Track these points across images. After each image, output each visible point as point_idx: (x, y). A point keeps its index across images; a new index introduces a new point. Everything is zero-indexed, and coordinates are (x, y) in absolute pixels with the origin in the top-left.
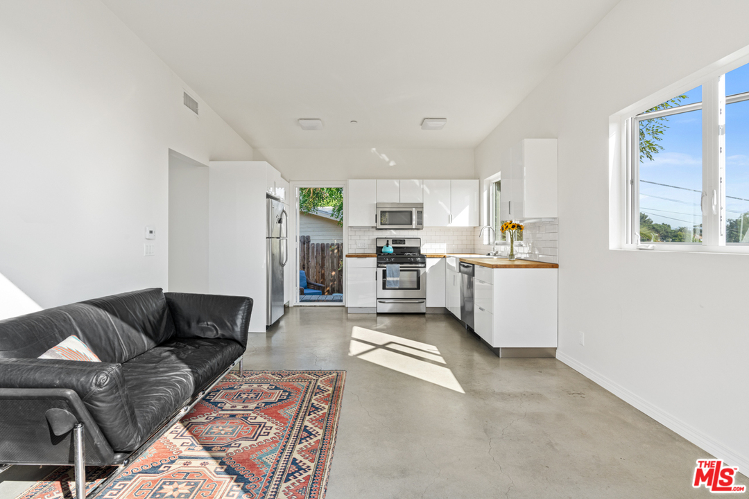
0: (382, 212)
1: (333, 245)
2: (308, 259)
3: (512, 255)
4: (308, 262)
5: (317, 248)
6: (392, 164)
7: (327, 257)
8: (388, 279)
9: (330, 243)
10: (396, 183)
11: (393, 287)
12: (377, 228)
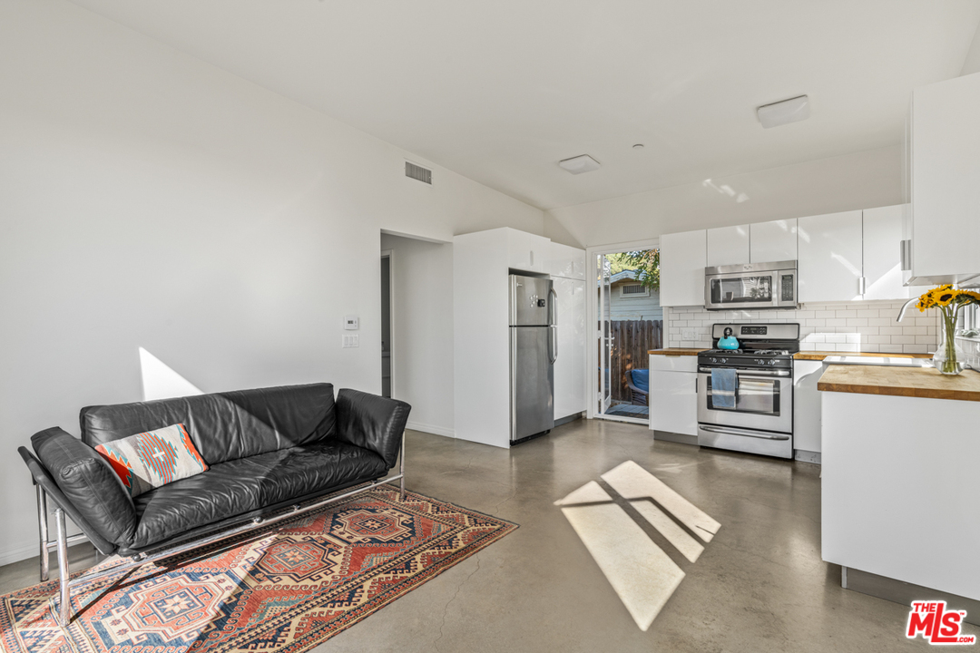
0: (713, 282)
3: (949, 361)
6: (742, 198)
10: (741, 231)
11: (723, 406)
12: (707, 308)
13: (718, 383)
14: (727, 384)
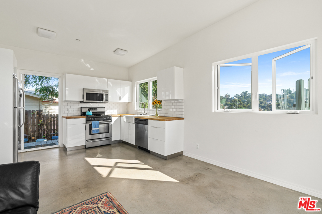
0: (87, 93)
1: (34, 111)
3: (157, 114)
6: (92, 69)
7: (29, 118)
8: (93, 129)
9: (32, 109)
12: (84, 102)
13: (94, 126)
14: (97, 126)
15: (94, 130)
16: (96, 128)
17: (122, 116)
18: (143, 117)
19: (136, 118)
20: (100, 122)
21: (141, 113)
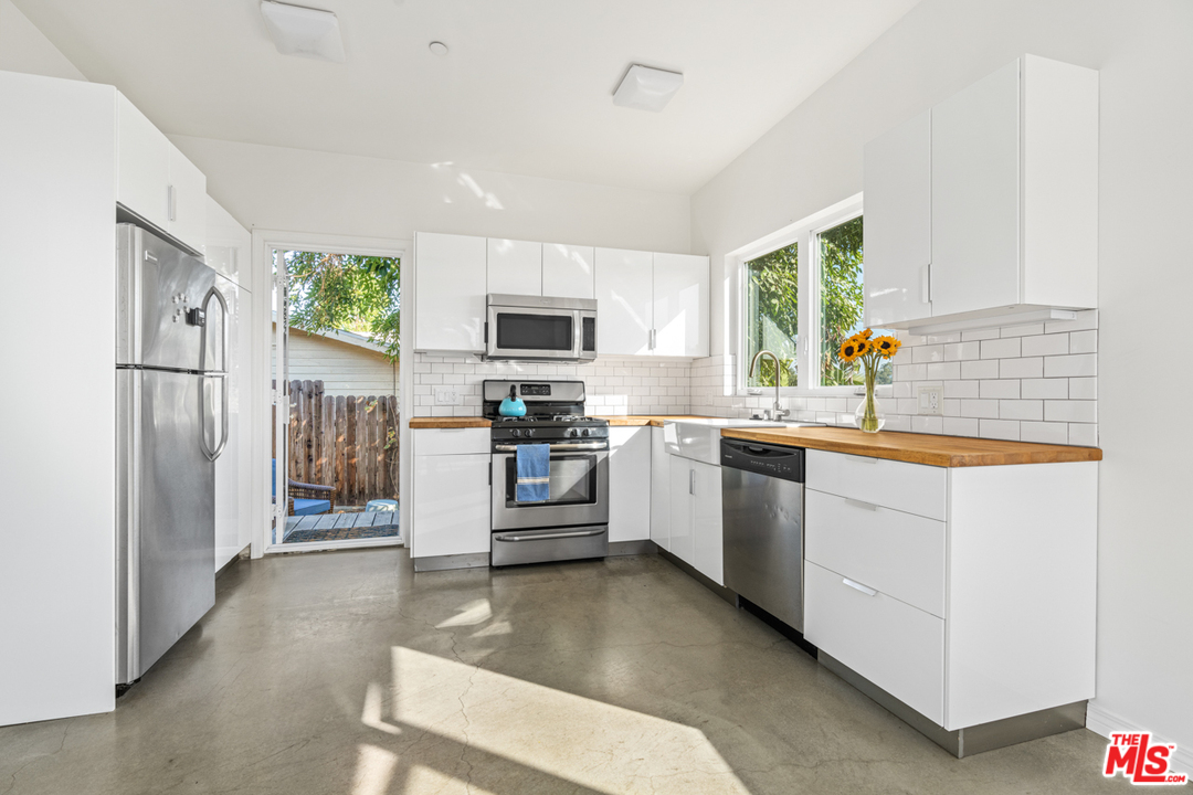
0: (500, 317)
1: (373, 398)
2: (318, 428)
4: (319, 433)
5: (338, 404)
7: (360, 424)
8: (522, 481)
9: (366, 395)
10: (534, 248)
11: (534, 500)
12: (490, 354)
13: (525, 468)
14: (538, 467)
15: (523, 488)
16: (534, 475)
17: (659, 425)
18: (766, 430)
19: (727, 435)
20: (552, 451)
21: (755, 412)
